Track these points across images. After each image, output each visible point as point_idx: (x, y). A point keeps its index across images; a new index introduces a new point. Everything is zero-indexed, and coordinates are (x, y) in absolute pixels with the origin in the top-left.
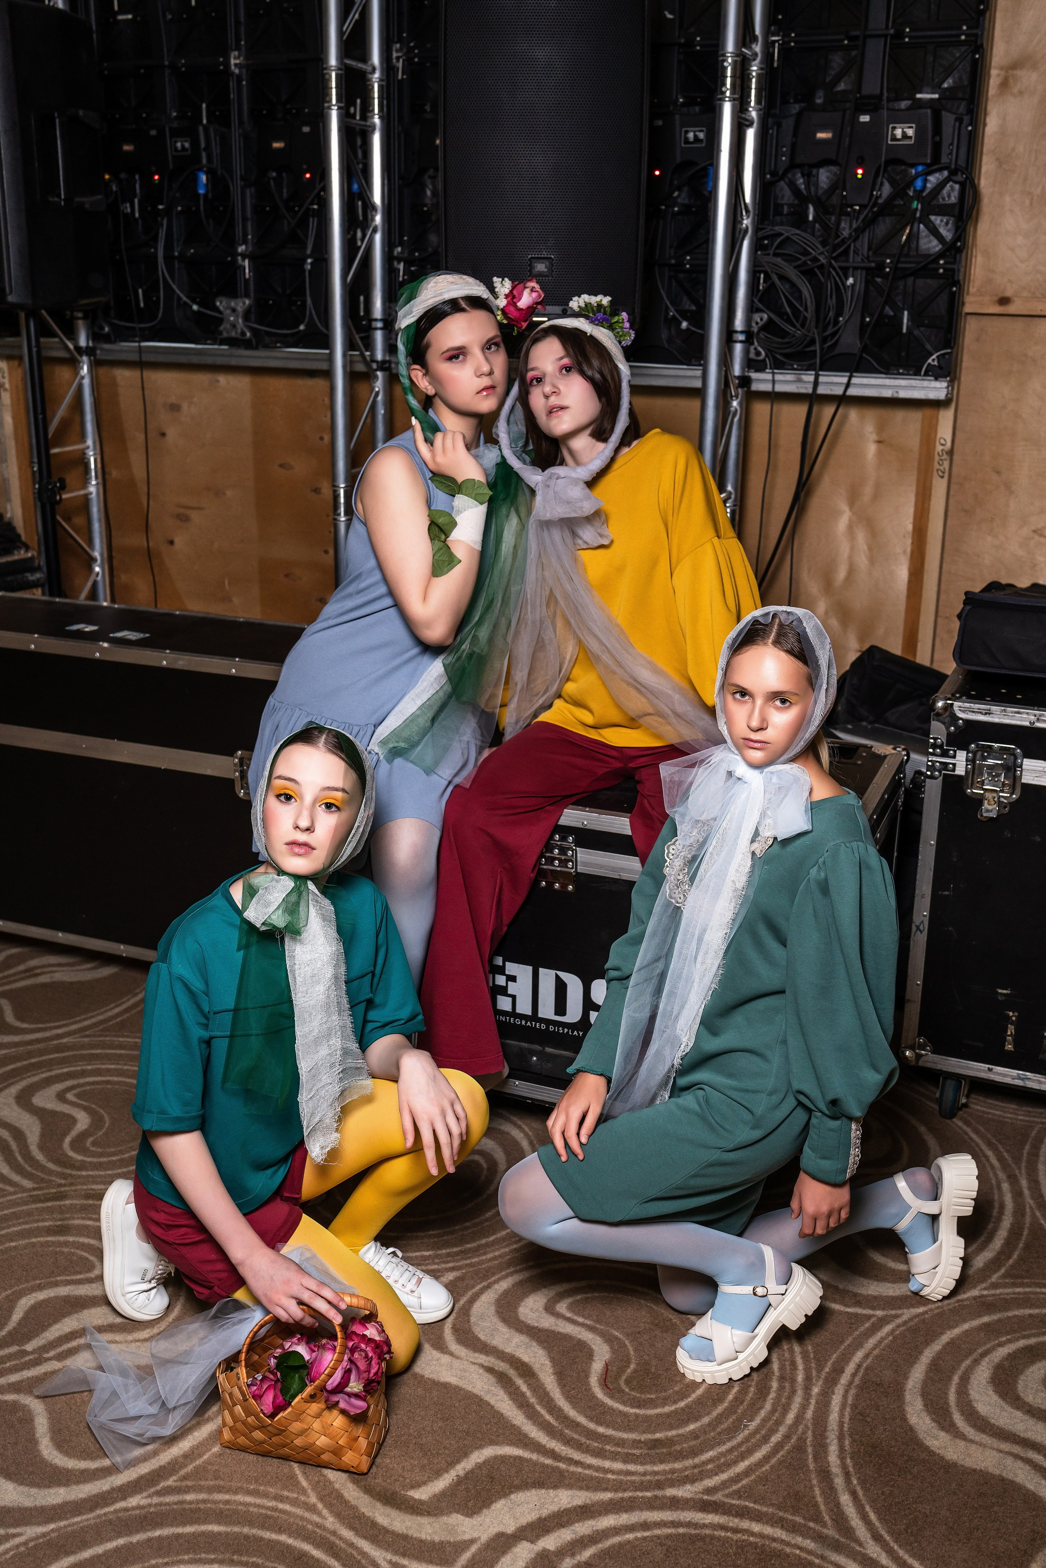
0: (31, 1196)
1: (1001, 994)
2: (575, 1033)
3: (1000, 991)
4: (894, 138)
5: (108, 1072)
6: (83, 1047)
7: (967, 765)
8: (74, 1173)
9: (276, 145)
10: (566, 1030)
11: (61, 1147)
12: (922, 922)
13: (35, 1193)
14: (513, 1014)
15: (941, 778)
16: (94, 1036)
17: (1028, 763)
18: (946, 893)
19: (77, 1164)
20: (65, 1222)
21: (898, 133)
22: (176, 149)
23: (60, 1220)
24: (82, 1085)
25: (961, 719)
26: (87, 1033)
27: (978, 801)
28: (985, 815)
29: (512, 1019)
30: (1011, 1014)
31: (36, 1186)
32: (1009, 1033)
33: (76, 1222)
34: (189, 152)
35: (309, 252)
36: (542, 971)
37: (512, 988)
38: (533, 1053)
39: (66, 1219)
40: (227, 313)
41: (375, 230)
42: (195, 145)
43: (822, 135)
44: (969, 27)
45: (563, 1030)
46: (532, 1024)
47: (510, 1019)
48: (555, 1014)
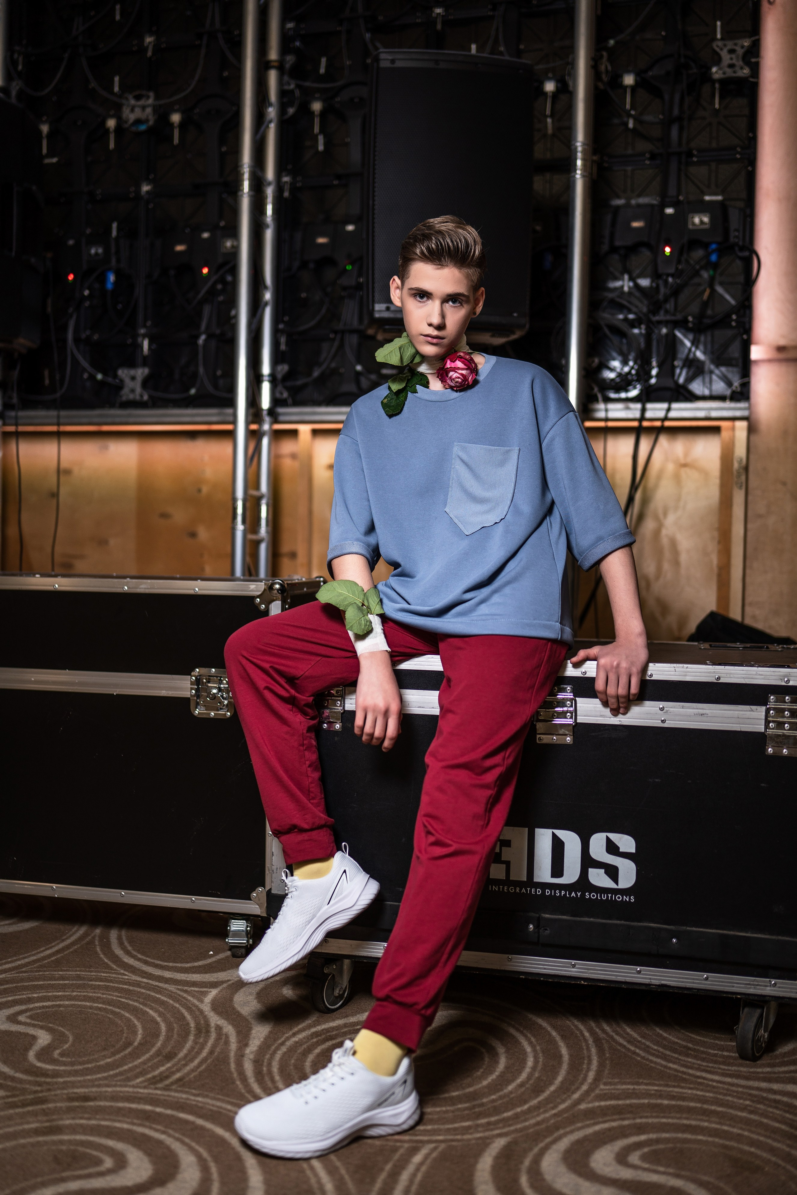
0: (6, 1103)
2: (573, 894)
4: (694, 224)
5: (57, 998)
6: (22, 980)
8: (48, 1080)
9: (179, 248)
11: (26, 1059)
13: (10, 1100)
14: (508, 881)
16: (31, 971)
19: (50, 1072)
20: (55, 1123)
21: (697, 220)
22: (90, 255)
23: (48, 1121)
24: (32, 1009)
26: (24, 969)
29: (506, 888)
31: (9, 1094)
33: (68, 1122)
34: (102, 257)
35: (203, 329)
36: (538, 831)
37: (506, 854)
38: (528, 921)
39: (53, 1120)
40: (127, 381)
41: (266, 304)
42: (107, 250)
43: (636, 224)
44: (742, 149)
45: (560, 893)
46: (527, 891)
47: (503, 888)
48: (552, 877)
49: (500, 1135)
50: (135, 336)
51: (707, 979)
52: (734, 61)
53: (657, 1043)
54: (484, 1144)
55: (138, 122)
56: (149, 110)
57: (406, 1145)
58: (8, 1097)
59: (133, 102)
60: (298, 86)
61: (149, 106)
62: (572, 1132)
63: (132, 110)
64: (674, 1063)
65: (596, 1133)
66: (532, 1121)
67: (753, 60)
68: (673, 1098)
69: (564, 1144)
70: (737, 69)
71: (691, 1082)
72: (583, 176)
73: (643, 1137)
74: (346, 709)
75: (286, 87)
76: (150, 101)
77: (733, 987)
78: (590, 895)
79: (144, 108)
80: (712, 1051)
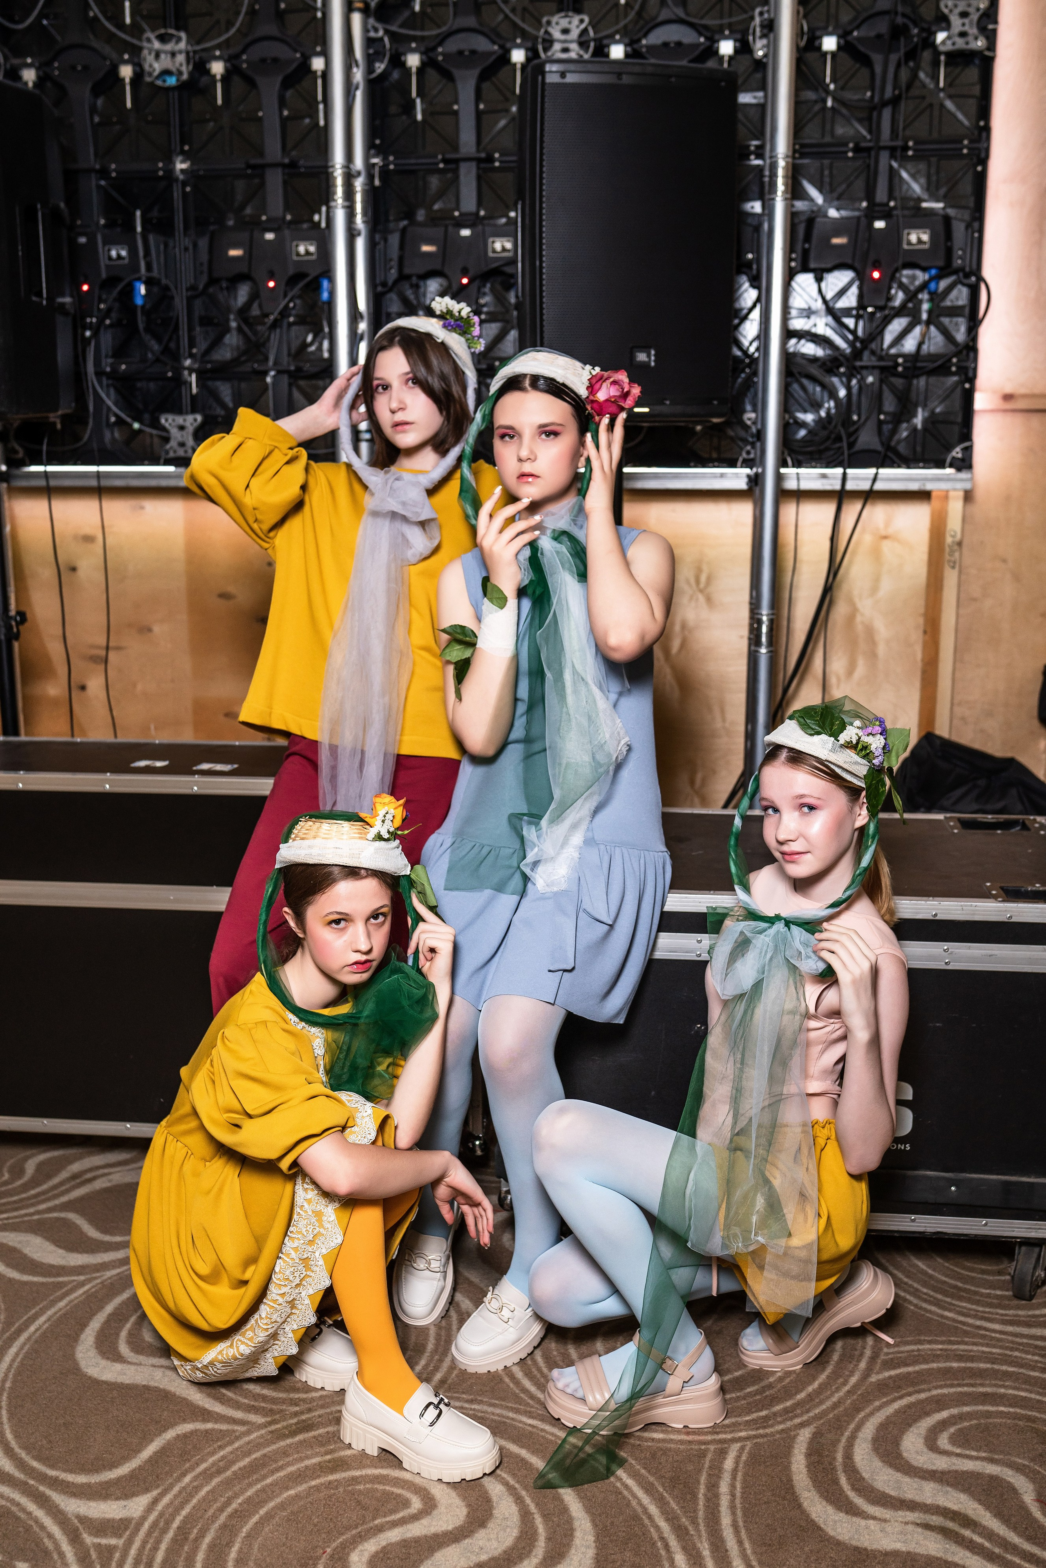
0: (272, 1432)
4: (909, 243)
9: (233, 253)
13: (274, 1428)
20: (336, 1455)
21: (913, 238)
22: (110, 258)
23: (326, 1453)
31: (269, 1419)
34: (126, 261)
35: (271, 363)
40: (174, 432)
42: (133, 252)
43: (837, 241)
44: (971, 141)
49: (802, 1425)
50: (178, 369)
52: (966, 28)
53: (925, 1284)
54: (788, 1440)
55: (166, 72)
56: (181, 58)
57: (712, 1447)
58: (270, 1423)
59: (157, 45)
60: (387, 31)
61: (180, 52)
62: (872, 1414)
63: (157, 56)
64: (950, 1311)
65: (897, 1412)
66: (829, 1404)
67: (991, 27)
68: (960, 1358)
69: (869, 1430)
70: (970, 39)
71: (975, 1336)
72: (785, 199)
73: (945, 1414)
75: (372, 34)
76: (182, 45)
79: (173, 54)
80: (984, 1291)
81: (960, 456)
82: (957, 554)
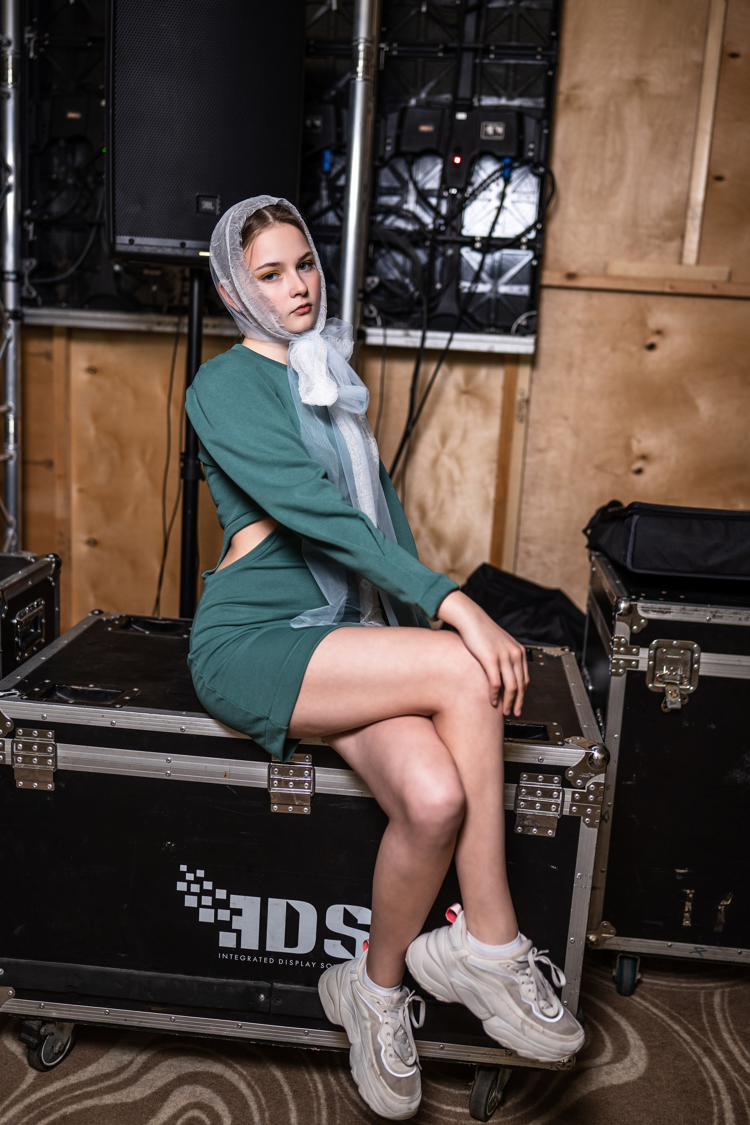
1: (680, 874)
2: (308, 964)
3: (678, 871)
4: (486, 134)
7: (649, 661)
10: (297, 962)
12: (607, 812)
14: (238, 950)
15: (625, 675)
17: (705, 657)
18: (629, 783)
21: (490, 130)
25: (644, 618)
27: (662, 695)
28: (670, 707)
29: (236, 956)
30: (688, 891)
32: (686, 910)
36: (271, 900)
37: (237, 923)
38: (259, 990)
41: (8, 189)
43: (424, 128)
44: (544, 49)
45: (294, 963)
46: (258, 959)
47: (233, 957)
48: (285, 947)
51: (442, 1048)
72: (365, 79)
74: (59, 768)
77: (469, 1056)
78: (325, 965)
81: (524, 323)
82: (524, 411)
